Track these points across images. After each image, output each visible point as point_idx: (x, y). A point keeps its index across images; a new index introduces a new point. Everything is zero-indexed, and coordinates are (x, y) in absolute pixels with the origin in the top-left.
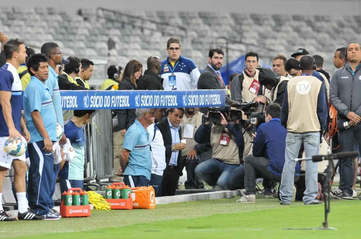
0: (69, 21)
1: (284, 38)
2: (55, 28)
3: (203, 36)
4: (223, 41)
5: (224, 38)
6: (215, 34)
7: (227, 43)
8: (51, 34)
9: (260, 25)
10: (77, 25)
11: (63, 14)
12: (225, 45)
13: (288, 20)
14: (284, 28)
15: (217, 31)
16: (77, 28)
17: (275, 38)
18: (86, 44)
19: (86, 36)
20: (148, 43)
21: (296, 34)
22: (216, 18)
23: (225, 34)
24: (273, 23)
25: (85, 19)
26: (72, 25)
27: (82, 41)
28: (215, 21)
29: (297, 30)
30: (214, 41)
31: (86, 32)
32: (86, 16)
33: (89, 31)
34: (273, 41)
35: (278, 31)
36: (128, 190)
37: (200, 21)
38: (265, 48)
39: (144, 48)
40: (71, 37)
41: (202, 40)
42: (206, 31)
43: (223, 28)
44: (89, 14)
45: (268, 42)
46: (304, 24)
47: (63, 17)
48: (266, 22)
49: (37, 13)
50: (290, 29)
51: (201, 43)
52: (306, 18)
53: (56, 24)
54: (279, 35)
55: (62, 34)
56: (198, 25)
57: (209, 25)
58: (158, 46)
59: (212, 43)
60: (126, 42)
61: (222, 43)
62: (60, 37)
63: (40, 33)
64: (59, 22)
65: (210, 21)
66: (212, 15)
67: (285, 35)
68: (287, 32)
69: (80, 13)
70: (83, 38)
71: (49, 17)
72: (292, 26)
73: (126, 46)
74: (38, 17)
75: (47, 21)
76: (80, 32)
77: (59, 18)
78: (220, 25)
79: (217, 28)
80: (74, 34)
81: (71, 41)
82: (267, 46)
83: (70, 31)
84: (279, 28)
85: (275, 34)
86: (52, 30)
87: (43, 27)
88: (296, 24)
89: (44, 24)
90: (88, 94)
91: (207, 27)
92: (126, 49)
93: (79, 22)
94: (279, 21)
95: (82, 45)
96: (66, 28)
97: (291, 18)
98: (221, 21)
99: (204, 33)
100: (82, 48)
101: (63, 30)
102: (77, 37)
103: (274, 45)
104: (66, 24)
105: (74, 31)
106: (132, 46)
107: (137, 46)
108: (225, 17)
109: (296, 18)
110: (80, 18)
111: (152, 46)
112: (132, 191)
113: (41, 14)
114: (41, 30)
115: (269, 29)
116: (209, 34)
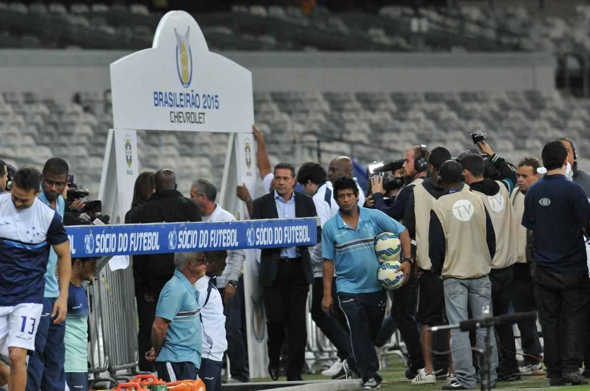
0: (60, 113)
1: (412, 130)
2: (37, 125)
3: (280, 132)
4: (313, 138)
5: (313, 133)
6: (300, 128)
7: (318, 142)
8: (31, 135)
9: (373, 110)
10: (73, 119)
11: (49, 103)
12: (315, 145)
13: (418, 101)
14: (411, 115)
15: (302, 123)
16: (73, 124)
17: (397, 131)
18: (88, 150)
19: (89, 138)
20: (191, 145)
21: (431, 124)
22: (300, 101)
23: (316, 127)
24: (393, 107)
25: (87, 109)
26: (65, 119)
27: (82, 144)
28: (299, 106)
29: (433, 116)
30: (298, 138)
31: (88, 130)
32: (86, 104)
33: (93, 128)
34: (394, 136)
35: (402, 120)
36: (162, 387)
37: (274, 107)
38: (381, 148)
39: (184, 154)
40: (64, 140)
41: (278, 137)
42: (285, 123)
43: (312, 117)
44: (91, 101)
45: (386, 137)
46: (443, 106)
47: (49, 107)
48: (382, 106)
49: (7, 102)
50: (421, 115)
51: (277, 143)
52: (447, 98)
53: (38, 119)
54: (403, 126)
55: (50, 134)
56: (271, 113)
57: (290, 113)
58: (206, 150)
59: (294, 142)
60: (155, 145)
61: (311, 142)
62: (47, 139)
63: (13, 134)
64: (43, 115)
65: (290, 107)
66: (293, 97)
67: (413, 125)
68: (417, 120)
69: (77, 99)
70: (84, 140)
71: (26, 108)
72: (425, 112)
73: (155, 151)
74: (8, 108)
75: (24, 114)
76: (77, 130)
77: (43, 109)
78: (306, 112)
79: (303, 117)
80: (68, 134)
81: (64, 145)
82: (384, 145)
83: (61, 130)
84: (402, 115)
85: (397, 124)
86: (33, 129)
87: (18, 124)
88: (430, 107)
89: (20, 119)
90: (91, 232)
91: (285, 117)
92: (155, 157)
93: (76, 114)
94: (402, 103)
95: (83, 151)
96: (55, 125)
97: (422, 97)
98: (308, 106)
99: (281, 126)
100: (83, 157)
101: (51, 129)
102: (74, 140)
103: (395, 142)
104: (55, 118)
105: (69, 129)
106: (164, 150)
107: (173, 151)
108: (315, 100)
109: (431, 97)
110: (78, 108)
111: (197, 151)
112: (168, 387)
113: (14, 103)
114: (14, 129)
115: (387, 116)
116: (289, 128)
